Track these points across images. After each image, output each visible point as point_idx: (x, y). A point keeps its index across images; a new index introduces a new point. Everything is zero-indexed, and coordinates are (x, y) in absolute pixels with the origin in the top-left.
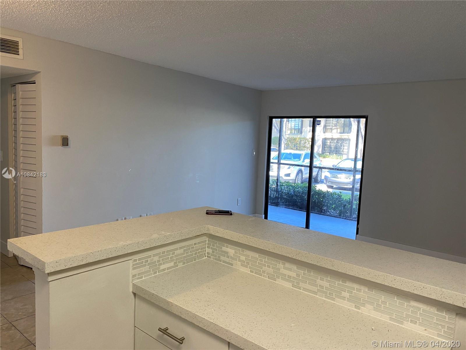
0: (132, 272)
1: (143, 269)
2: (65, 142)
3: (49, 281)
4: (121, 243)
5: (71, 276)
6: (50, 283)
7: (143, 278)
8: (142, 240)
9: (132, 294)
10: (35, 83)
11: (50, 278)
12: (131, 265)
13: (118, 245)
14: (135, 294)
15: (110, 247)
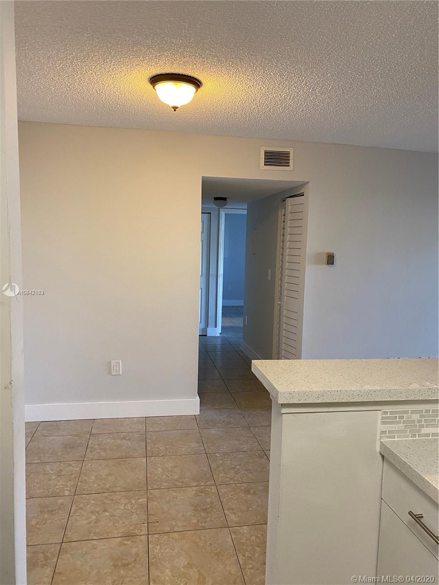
0: (380, 427)
1: (396, 427)
2: (330, 260)
3: (283, 412)
4: (367, 387)
5: (305, 413)
6: (284, 415)
7: (396, 439)
8: (396, 388)
9: (379, 455)
10: (303, 195)
11: (284, 411)
12: (380, 417)
13: (363, 389)
14: (383, 457)
15: (353, 389)
